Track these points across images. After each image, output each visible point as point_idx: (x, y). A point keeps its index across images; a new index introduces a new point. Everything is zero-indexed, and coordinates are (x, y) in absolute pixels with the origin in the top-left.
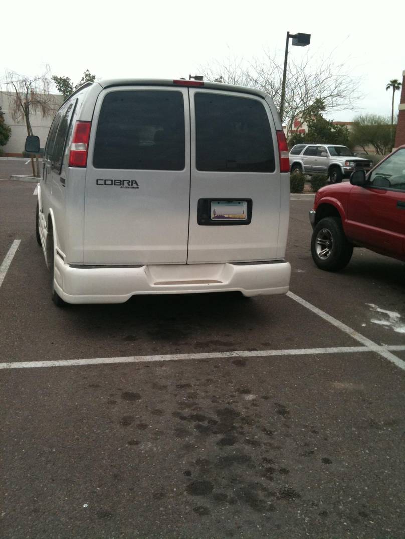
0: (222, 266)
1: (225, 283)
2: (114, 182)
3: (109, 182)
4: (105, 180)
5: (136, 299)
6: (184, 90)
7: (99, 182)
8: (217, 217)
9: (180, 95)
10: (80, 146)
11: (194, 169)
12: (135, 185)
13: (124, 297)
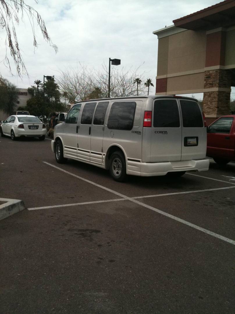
0: (190, 161)
1: (194, 167)
2: (160, 132)
3: (159, 132)
4: (158, 132)
5: (169, 173)
6: (177, 100)
7: (156, 132)
8: (189, 143)
9: (176, 101)
10: (149, 120)
11: (183, 127)
12: (166, 133)
13: (165, 173)
